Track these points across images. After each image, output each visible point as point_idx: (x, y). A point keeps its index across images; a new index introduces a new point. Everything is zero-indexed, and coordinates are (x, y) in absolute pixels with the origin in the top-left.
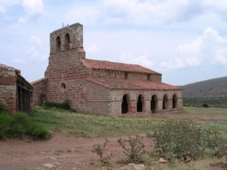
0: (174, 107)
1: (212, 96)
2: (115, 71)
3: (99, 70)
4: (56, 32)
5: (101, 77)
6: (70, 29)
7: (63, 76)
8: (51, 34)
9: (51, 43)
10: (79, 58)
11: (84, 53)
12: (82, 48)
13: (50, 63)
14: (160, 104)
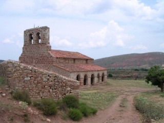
0: (102, 81)
1: (114, 68)
2: (69, 58)
3: (60, 58)
4: (29, 31)
5: (60, 63)
6: (41, 30)
7: (34, 61)
8: (25, 32)
9: (24, 38)
10: (47, 50)
11: (51, 47)
12: (49, 43)
13: (23, 52)
14: (96, 79)
